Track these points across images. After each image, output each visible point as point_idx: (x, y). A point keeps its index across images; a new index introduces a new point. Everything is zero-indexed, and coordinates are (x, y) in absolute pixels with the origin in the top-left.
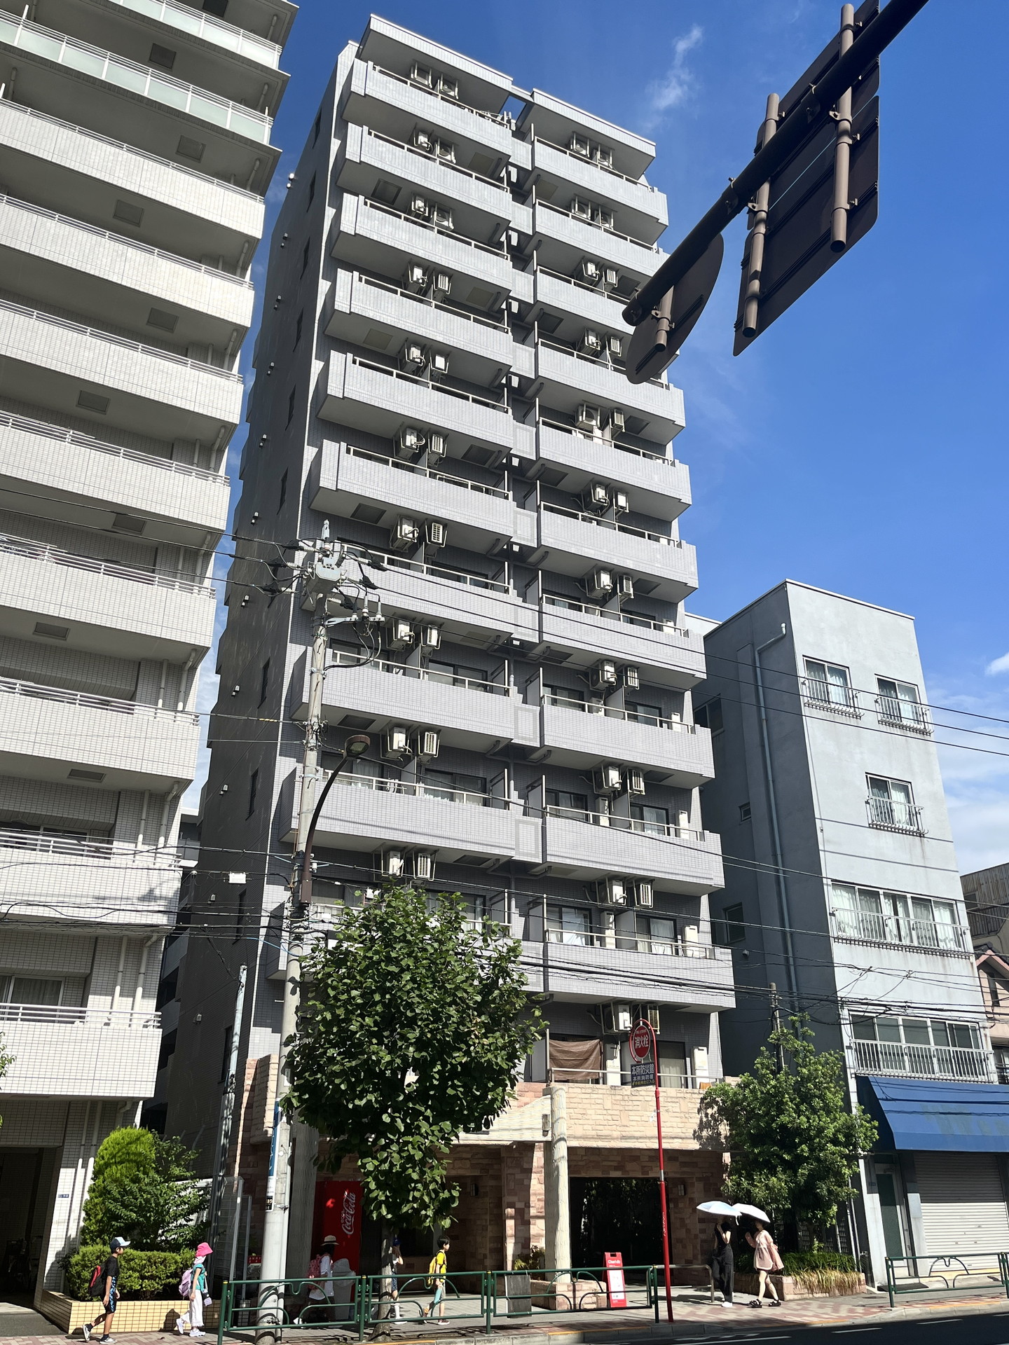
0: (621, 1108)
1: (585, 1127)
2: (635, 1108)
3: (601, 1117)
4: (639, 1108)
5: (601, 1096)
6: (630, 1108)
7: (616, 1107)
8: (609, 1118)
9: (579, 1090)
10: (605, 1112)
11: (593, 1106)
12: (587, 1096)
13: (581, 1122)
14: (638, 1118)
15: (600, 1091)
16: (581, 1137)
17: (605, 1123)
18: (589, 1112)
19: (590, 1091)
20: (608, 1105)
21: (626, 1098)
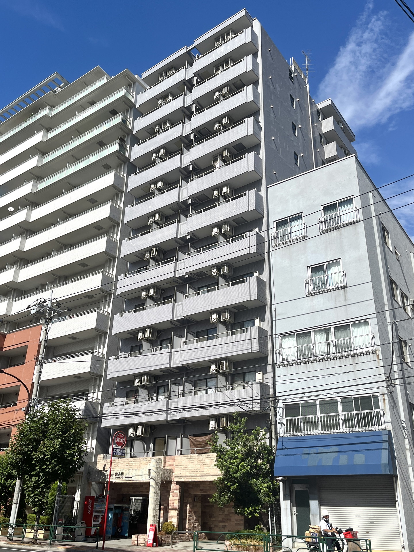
0: (201, 464)
1: (187, 473)
2: (207, 463)
3: (193, 468)
4: (209, 463)
5: (193, 459)
6: (205, 463)
7: (199, 463)
8: (196, 468)
9: (185, 458)
10: (194, 466)
11: (190, 464)
12: (188, 460)
13: (185, 471)
14: (208, 468)
15: (193, 457)
16: (185, 477)
17: (194, 470)
18: (188, 466)
19: (189, 457)
20: (196, 463)
21: (203, 459)
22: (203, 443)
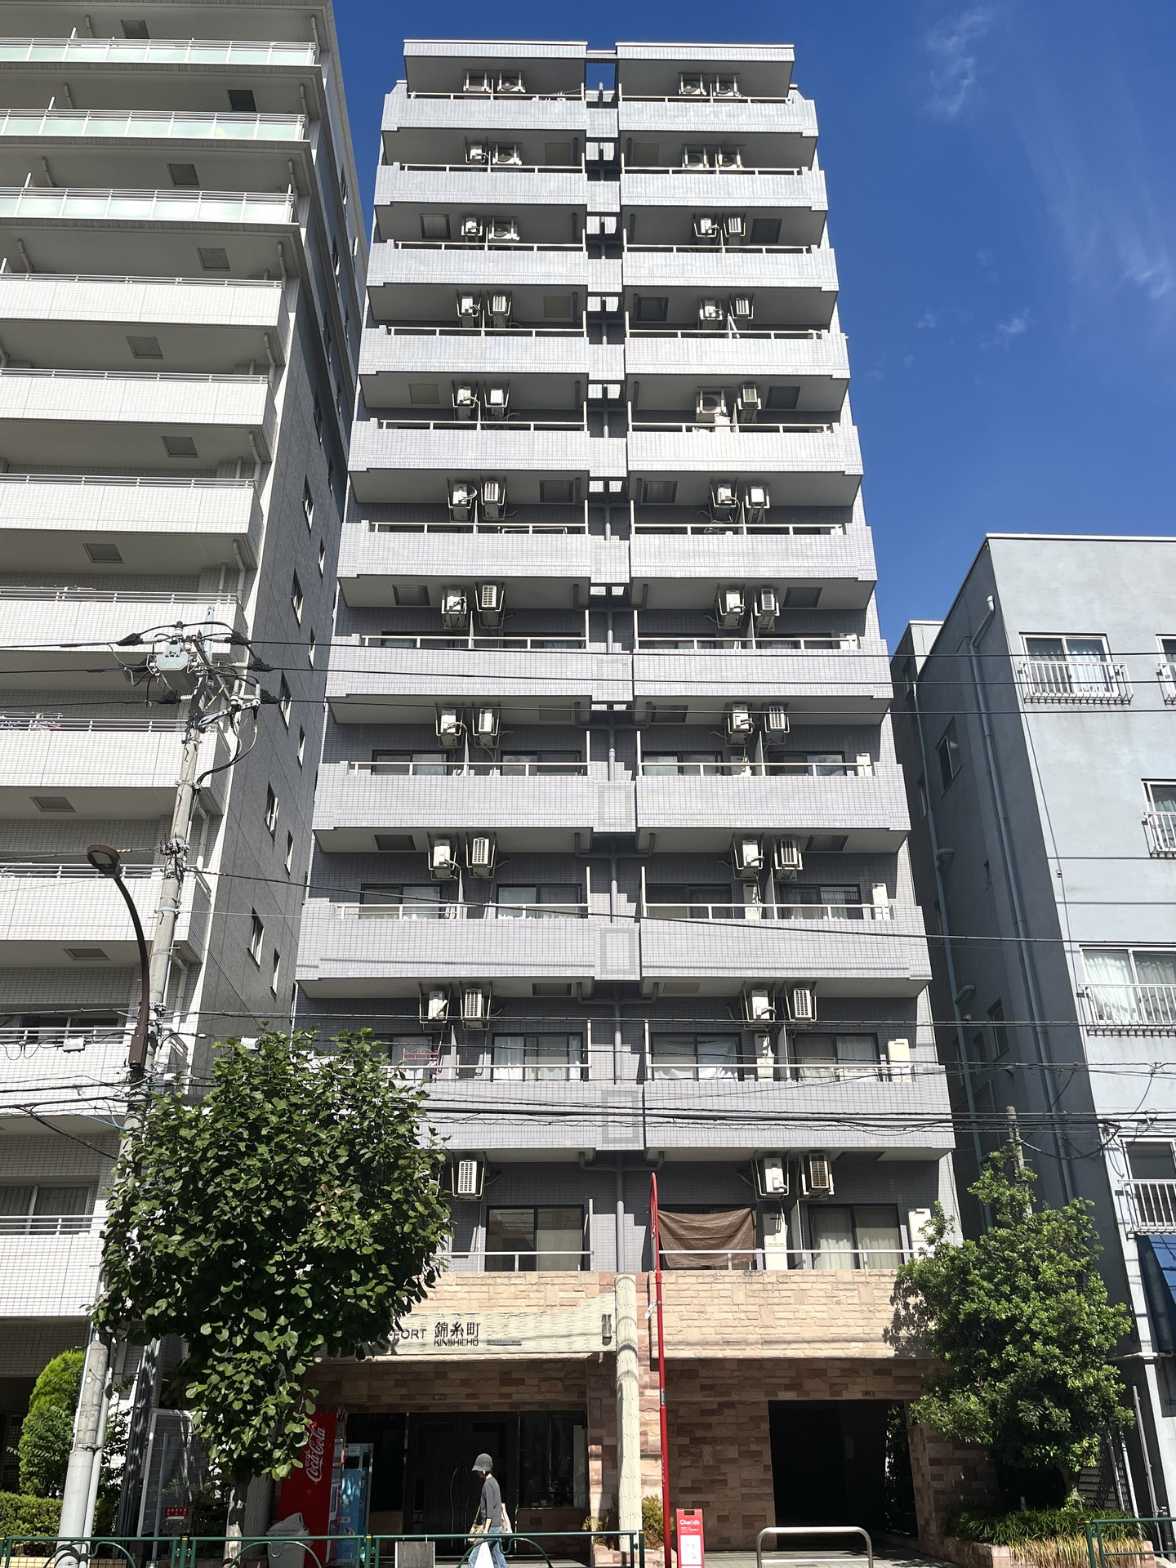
0: (762, 1301)
1: (704, 1330)
2: (783, 1300)
3: (729, 1316)
4: (792, 1300)
5: (728, 1286)
6: (776, 1301)
7: (752, 1300)
8: (742, 1316)
9: (693, 1280)
10: (735, 1308)
11: (716, 1301)
12: (707, 1287)
13: (696, 1323)
14: (790, 1315)
15: (727, 1279)
16: (697, 1344)
17: (736, 1323)
18: (709, 1309)
19: (711, 1279)
20: (740, 1297)
21: (769, 1287)
22: (715, 1234)
